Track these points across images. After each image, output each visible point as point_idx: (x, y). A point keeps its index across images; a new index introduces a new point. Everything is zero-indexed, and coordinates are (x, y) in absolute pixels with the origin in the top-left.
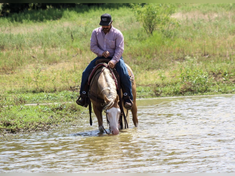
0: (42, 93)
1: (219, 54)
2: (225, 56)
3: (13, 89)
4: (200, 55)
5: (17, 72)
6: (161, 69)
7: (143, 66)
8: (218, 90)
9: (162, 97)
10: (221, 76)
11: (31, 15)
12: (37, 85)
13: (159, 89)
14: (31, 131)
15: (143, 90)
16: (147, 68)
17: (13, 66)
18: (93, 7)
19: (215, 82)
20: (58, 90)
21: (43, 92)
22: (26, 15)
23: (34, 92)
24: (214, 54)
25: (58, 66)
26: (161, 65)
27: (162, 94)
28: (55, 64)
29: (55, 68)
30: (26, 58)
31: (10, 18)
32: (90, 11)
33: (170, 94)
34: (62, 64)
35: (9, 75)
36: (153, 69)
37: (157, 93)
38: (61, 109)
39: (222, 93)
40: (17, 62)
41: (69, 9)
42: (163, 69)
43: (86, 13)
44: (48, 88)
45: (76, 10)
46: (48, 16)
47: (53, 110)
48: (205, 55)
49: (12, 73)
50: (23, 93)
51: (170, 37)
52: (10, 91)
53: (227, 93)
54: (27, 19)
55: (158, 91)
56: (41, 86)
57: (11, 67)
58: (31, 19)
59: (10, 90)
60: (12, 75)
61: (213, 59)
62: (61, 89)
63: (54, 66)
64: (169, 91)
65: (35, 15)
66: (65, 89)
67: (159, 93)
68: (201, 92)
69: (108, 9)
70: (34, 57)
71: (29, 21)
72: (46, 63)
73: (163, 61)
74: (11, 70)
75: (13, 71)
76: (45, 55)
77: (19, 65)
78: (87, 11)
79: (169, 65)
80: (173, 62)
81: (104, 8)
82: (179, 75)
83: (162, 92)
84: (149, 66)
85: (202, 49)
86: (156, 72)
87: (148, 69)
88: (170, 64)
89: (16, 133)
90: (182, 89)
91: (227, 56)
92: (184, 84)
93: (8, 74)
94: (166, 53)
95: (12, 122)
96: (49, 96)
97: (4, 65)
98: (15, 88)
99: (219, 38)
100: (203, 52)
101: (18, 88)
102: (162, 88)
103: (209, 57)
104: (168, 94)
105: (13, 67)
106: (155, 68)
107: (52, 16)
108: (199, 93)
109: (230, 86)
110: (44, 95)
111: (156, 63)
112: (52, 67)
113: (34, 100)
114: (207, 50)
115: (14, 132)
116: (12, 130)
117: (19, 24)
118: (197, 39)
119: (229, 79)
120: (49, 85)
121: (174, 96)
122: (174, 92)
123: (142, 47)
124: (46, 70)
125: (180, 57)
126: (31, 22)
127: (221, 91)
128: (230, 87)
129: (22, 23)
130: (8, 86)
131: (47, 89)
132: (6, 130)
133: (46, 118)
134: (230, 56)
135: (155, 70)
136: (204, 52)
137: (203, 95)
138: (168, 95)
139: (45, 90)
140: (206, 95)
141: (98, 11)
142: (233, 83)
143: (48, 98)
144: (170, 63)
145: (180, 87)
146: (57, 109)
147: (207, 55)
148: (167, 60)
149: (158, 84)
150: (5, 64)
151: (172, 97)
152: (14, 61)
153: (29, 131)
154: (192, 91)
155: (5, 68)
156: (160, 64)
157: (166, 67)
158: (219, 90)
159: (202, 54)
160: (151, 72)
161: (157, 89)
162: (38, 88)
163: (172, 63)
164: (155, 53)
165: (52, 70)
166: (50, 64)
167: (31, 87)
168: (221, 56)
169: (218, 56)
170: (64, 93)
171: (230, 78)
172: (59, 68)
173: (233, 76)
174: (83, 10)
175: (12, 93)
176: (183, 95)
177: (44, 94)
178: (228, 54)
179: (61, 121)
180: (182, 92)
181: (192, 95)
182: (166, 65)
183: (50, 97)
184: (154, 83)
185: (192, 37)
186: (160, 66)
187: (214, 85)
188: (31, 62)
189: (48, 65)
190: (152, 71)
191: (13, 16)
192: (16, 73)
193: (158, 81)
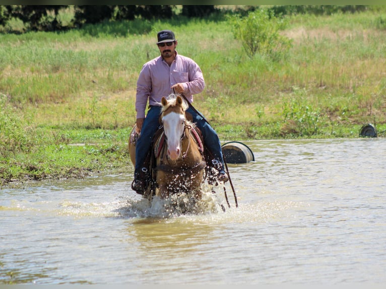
0: (98, 129)
1: (340, 85)
2: (348, 88)
3: (61, 124)
4: (315, 86)
5: (69, 101)
6: (260, 102)
7: (238, 98)
8: (331, 132)
9: (256, 139)
10: (338, 114)
11: (111, 28)
12: (93, 119)
13: (253, 129)
14: (60, 179)
15: (232, 129)
16: (242, 101)
17: (64, 93)
18: (194, 19)
19: (329, 122)
20: (119, 127)
21: (100, 128)
22: (104, 27)
23: (88, 128)
24: (333, 85)
25: (124, 95)
26: (261, 97)
27: (256, 136)
28: (122, 92)
29: (120, 98)
30: (83, 83)
31: (83, 30)
32: (189, 24)
33: (266, 137)
34: (130, 92)
35: (59, 105)
36: (250, 102)
37: (250, 133)
38: (113, 151)
39: (336, 137)
40: (70, 87)
41: (161, 21)
42: (263, 103)
43: (183, 26)
44: (108, 124)
45: (170, 23)
46: (133, 30)
47: (101, 152)
48: (321, 86)
49: (62, 102)
50: (73, 129)
51: (278, 61)
52: (57, 126)
53: (342, 137)
54: (105, 32)
55: (251, 132)
56: (98, 121)
57: (62, 94)
58: (110, 33)
59: (57, 124)
60: (62, 105)
61: (330, 91)
62: (125, 125)
63: (119, 95)
64: (266, 132)
65: (116, 27)
66: (129, 125)
67: (252, 134)
68: (308, 134)
69: (213, 22)
70: (93, 82)
71: (108, 35)
72: (109, 91)
73: (264, 92)
74: (61, 98)
75: (64, 99)
76: (109, 79)
77: (73, 92)
78: (186, 24)
79: (272, 97)
80: (277, 93)
81: (209, 21)
82: (282, 111)
83: (256, 133)
84: (245, 98)
85: (318, 78)
86: (253, 107)
87: (244, 102)
88: (274, 97)
89: (40, 180)
90: (282, 129)
91: (350, 88)
92: (285, 123)
93: (58, 103)
94: (270, 82)
95: (39, 166)
96: (107, 133)
97: (52, 91)
98: (64, 122)
99: (343, 64)
100: (318, 82)
101: (67, 122)
102: (258, 128)
103: (325, 89)
104: (264, 135)
105: (64, 95)
106: (253, 101)
107: (138, 29)
108: (306, 136)
109: (348, 127)
110: (101, 132)
111: (255, 94)
112: (116, 95)
113: (87, 139)
114: (324, 79)
115: (39, 178)
116: (35, 176)
117: (95, 39)
118: (314, 64)
119: (349, 119)
120: (109, 119)
121: (271, 138)
122: (272, 134)
123: (237, 73)
124: (107, 100)
125: (288, 88)
126: (110, 36)
127: (334, 134)
128: (348, 129)
129: (98, 37)
130: (55, 118)
131: (105, 125)
132: (29, 176)
133: (87, 162)
134: (354, 87)
135: (253, 103)
136: (321, 81)
137: (310, 138)
138: (264, 138)
139: (103, 126)
140: (314, 138)
141: (200, 24)
142: (353, 123)
143: (105, 136)
144: (273, 95)
145: (280, 127)
146: (108, 151)
147: (324, 85)
148: (269, 90)
149: (253, 122)
150: (54, 90)
151: (269, 139)
152: (67, 86)
153: (58, 178)
154: (296, 132)
155: (53, 95)
156: (260, 95)
157: (268, 100)
158: (333, 132)
159: (318, 84)
160: (247, 107)
161: (250, 129)
162: (94, 123)
163: (276, 95)
164: (255, 82)
165: (115, 100)
166: (114, 92)
167: (85, 121)
168: (342, 88)
169: (338, 88)
170: (126, 131)
171: (350, 117)
172: (126, 97)
173: (354, 114)
174: (181, 22)
175: (59, 128)
176: (284, 138)
177: (100, 130)
178: (351, 86)
179: (106, 167)
180: (282, 133)
181: (296, 139)
182: (267, 97)
183: (108, 135)
184: (249, 120)
185: (308, 62)
186: (259, 98)
187: (327, 125)
188: (89, 88)
189: (111, 92)
190: (249, 105)
191: (87, 27)
192: (67, 102)
193: (254, 118)
